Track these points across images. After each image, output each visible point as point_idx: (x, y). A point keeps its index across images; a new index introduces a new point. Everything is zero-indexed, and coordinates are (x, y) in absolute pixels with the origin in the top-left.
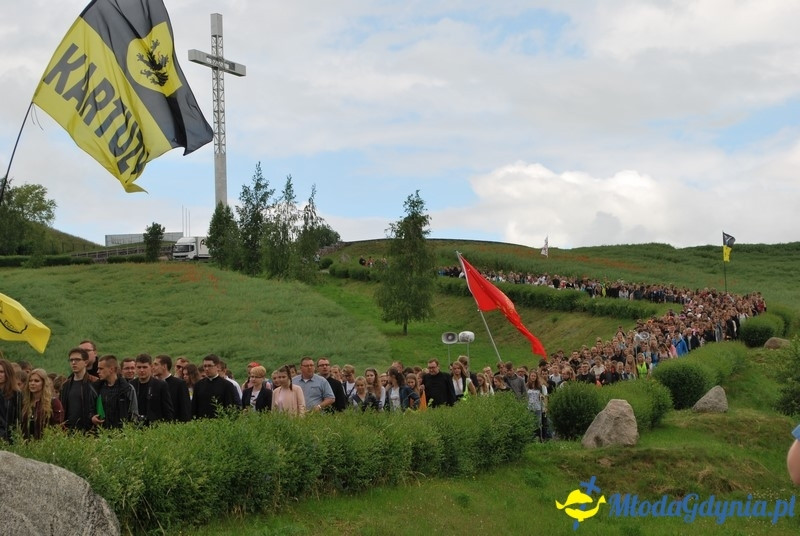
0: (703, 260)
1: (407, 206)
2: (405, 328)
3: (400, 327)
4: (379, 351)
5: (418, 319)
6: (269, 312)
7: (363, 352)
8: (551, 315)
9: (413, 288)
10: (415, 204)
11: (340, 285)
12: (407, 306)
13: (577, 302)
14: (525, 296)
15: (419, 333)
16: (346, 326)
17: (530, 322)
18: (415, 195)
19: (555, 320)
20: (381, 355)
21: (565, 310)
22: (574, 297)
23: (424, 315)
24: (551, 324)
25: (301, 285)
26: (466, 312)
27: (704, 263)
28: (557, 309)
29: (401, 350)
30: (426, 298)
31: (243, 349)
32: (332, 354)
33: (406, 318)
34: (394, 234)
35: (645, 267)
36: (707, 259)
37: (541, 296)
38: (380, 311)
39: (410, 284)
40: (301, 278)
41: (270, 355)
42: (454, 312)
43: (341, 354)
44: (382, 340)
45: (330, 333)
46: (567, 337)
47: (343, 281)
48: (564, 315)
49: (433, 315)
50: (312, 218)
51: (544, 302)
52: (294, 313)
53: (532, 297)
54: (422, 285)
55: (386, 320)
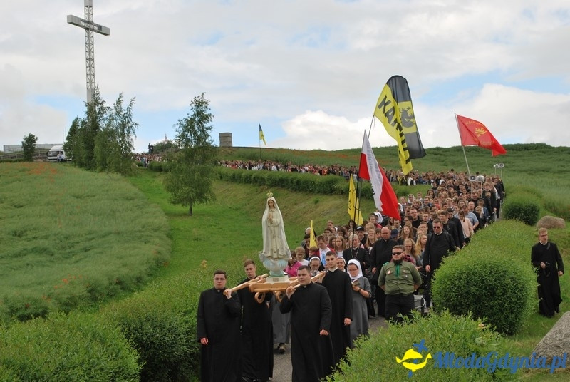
0: (435, 156)
1: (193, 105)
2: (191, 209)
3: (186, 209)
4: (156, 230)
5: (201, 201)
6: (77, 197)
7: (140, 231)
8: (314, 198)
9: (196, 175)
10: (199, 104)
11: (155, 177)
12: (191, 190)
13: (336, 186)
14: (292, 182)
15: (203, 214)
16: (135, 208)
17: (296, 204)
18: (201, 96)
19: (316, 202)
20: (157, 233)
21: (325, 193)
22: (332, 182)
23: (206, 199)
24: (313, 205)
25: (117, 176)
26: (245, 196)
27: (436, 159)
28: (318, 192)
29: (182, 228)
30: (208, 184)
31: (35, 229)
32: (110, 233)
33: (191, 201)
34: (181, 129)
35: (391, 162)
36: (439, 156)
37: (306, 182)
38: (169, 195)
39: (194, 172)
40: (118, 170)
41: (55, 235)
42: (235, 196)
43: (118, 233)
44: (162, 220)
45: (118, 214)
46: (327, 217)
47: (158, 174)
48: (324, 197)
49: (214, 198)
50: (128, 122)
51: (308, 187)
52: (96, 197)
53: (298, 182)
54: (204, 173)
55: (174, 203)
